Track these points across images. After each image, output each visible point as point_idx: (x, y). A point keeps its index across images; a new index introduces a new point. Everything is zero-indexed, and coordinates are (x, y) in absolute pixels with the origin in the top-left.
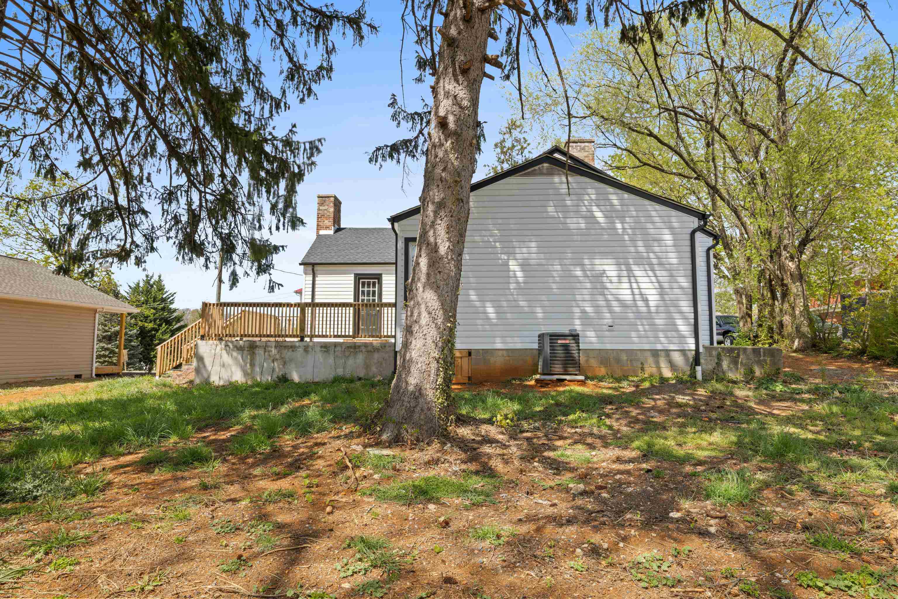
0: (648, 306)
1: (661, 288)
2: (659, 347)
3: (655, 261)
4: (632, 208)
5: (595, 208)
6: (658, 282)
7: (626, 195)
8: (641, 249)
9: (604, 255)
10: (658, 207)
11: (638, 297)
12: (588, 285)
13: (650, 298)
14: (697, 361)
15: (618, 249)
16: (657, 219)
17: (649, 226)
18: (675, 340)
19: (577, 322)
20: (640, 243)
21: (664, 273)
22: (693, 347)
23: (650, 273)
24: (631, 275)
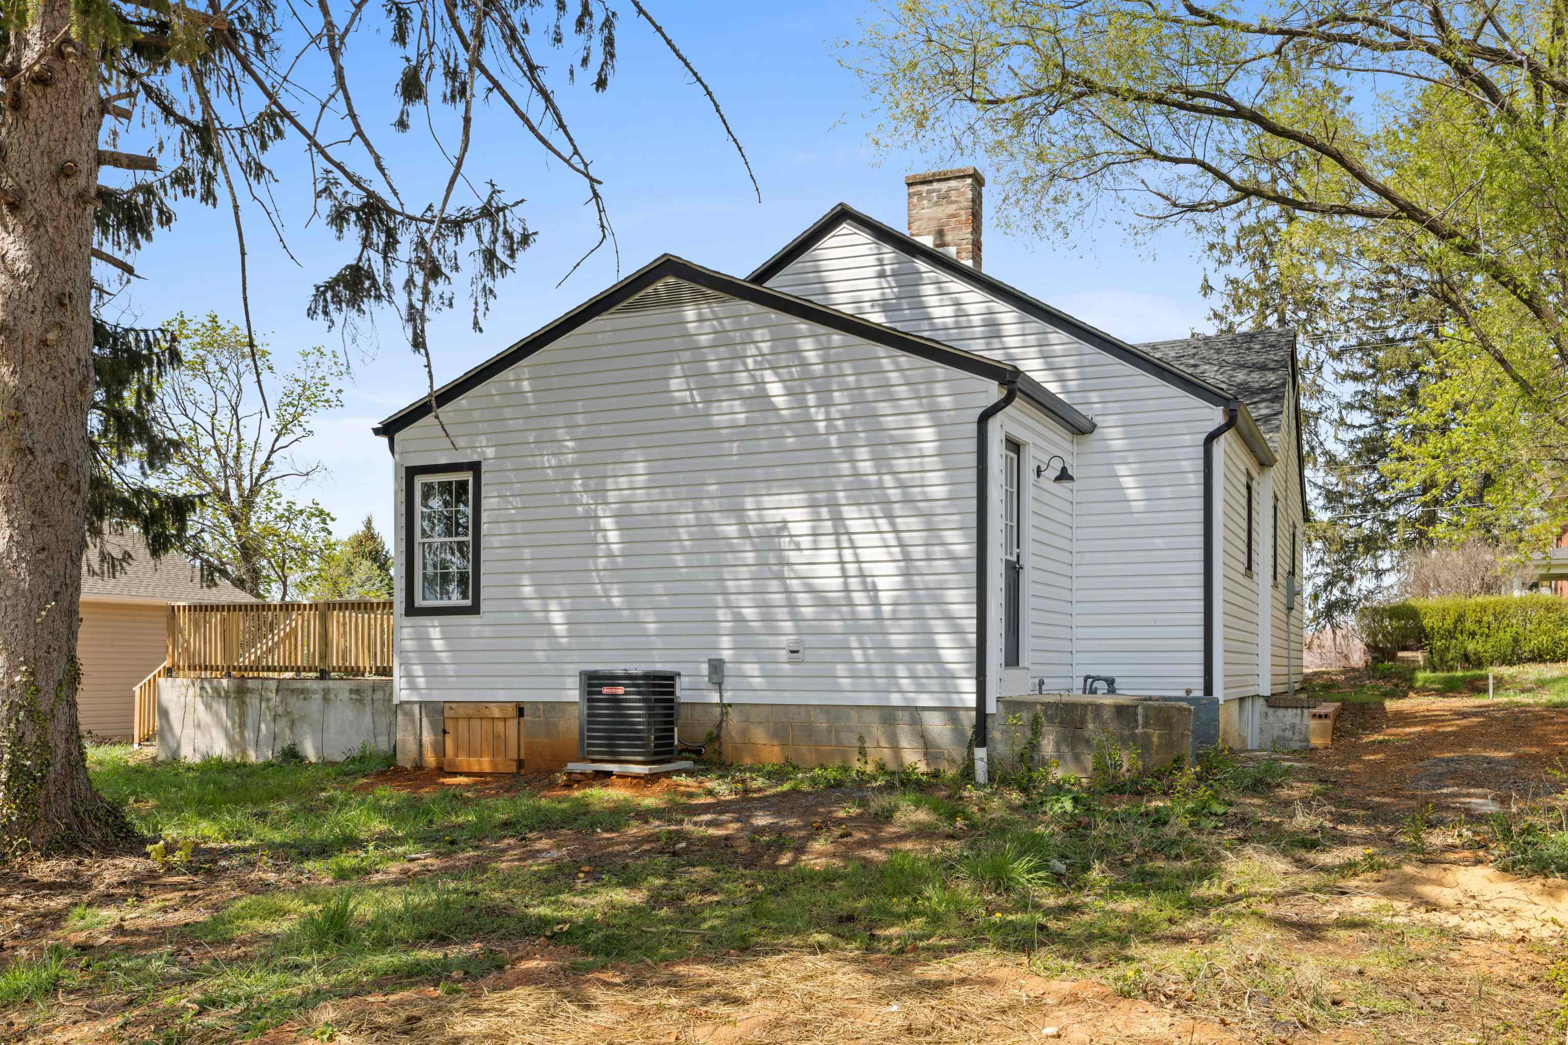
0: (875, 603)
1: (907, 558)
2: (896, 700)
3: (894, 494)
4: (847, 368)
5: (769, 375)
6: (902, 545)
7: (837, 338)
8: (866, 467)
9: (788, 482)
10: (905, 359)
11: (854, 583)
12: (750, 557)
13: (881, 583)
14: (981, 736)
15: (815, 470)
16: (902, 391)
17: (884, 407)
18: (934, 684)
19: (726, 642)
20: (863, 453)
21: (914, 523)
22: (971, 700)
23: (884, 524)
24: (840, 531)
